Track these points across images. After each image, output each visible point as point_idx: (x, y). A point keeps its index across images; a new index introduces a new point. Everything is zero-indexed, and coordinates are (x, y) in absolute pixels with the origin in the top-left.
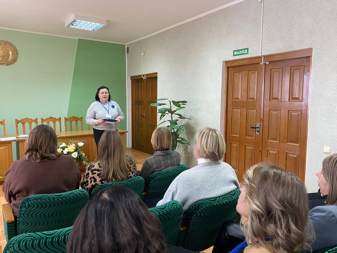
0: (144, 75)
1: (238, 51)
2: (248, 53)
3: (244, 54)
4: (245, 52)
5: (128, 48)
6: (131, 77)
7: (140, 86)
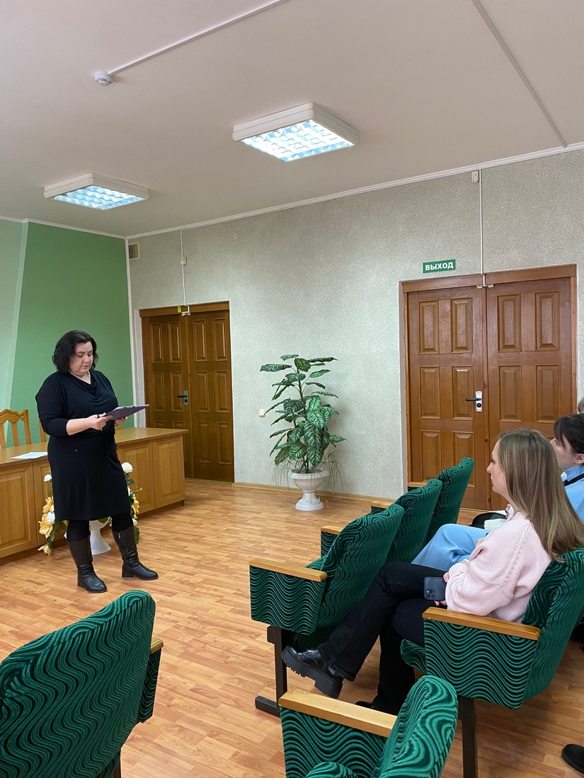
0: (184, 308)
1: (433, 264)
2: (454, 269)
3: (446, 269)
4: (449, 267)
5: (131, 248)
6: (140, 311)
7: (170, 330)
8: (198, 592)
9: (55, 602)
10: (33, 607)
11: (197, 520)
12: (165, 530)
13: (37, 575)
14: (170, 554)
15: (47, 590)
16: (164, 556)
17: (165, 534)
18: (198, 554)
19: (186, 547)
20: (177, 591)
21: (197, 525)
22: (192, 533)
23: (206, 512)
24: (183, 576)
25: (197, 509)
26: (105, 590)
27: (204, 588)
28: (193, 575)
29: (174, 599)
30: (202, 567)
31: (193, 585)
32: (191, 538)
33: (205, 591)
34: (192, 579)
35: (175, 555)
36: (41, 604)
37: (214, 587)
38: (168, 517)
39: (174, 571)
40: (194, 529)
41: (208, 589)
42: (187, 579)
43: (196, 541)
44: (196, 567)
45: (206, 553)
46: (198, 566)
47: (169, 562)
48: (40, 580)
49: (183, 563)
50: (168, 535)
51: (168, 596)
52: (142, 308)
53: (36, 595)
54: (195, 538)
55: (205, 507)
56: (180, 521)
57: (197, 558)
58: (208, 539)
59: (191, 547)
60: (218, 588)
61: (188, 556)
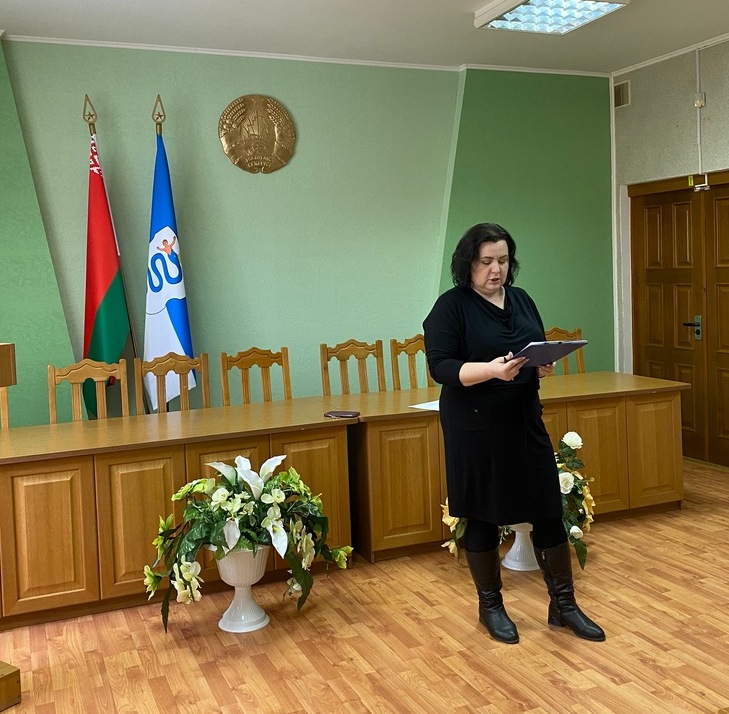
5: (618, 90)
6: (629, 187)
7: (675, 215)
8: (668, 688)
9: (441, 642)
10: (409, 641)
11: (696, 541)
12: (639, 550)
13: (431, 587)
14: (636, 598)
15: (436, 617)
16: (625, 598)
17: (635, 556)
18: (685, 609)
19: (667, 590)
20: (631, 677)
21: (696, 552)
22: (683, 566)
23: (717, 529)
24: (646, 647)
25: (702, 521)
26: (515, 639)
27: (681, 684)
28: (666, 650)
29: (622, 690)
30: (686, 638)
31: (662, 672)
32: (678, 574)
33: (681, 690)
34: (664, 659)
35: (642, 601)
36: (420, 639)
37: (701, 687)
38: (650, 527)
39: (636, 633)
40: (689, 559)
41: (688, 688)
42: (653, 655)
43: (687, 583)
44: (675, 634)
45: (700, 610)
46: (679, 634)
47: (630, 612)
48: (432, 597)
49: (655, 622)
50: (642, 559)
51: (614, 681)
52: (631, 182)
53: (419, 621)
54: (688, 576)
55: (718, 518)
56: (668, 539)
57: (681, 618)
58: (710, 583)
59: (677, 592)
60: (707, 691)
61: (666, 609)
